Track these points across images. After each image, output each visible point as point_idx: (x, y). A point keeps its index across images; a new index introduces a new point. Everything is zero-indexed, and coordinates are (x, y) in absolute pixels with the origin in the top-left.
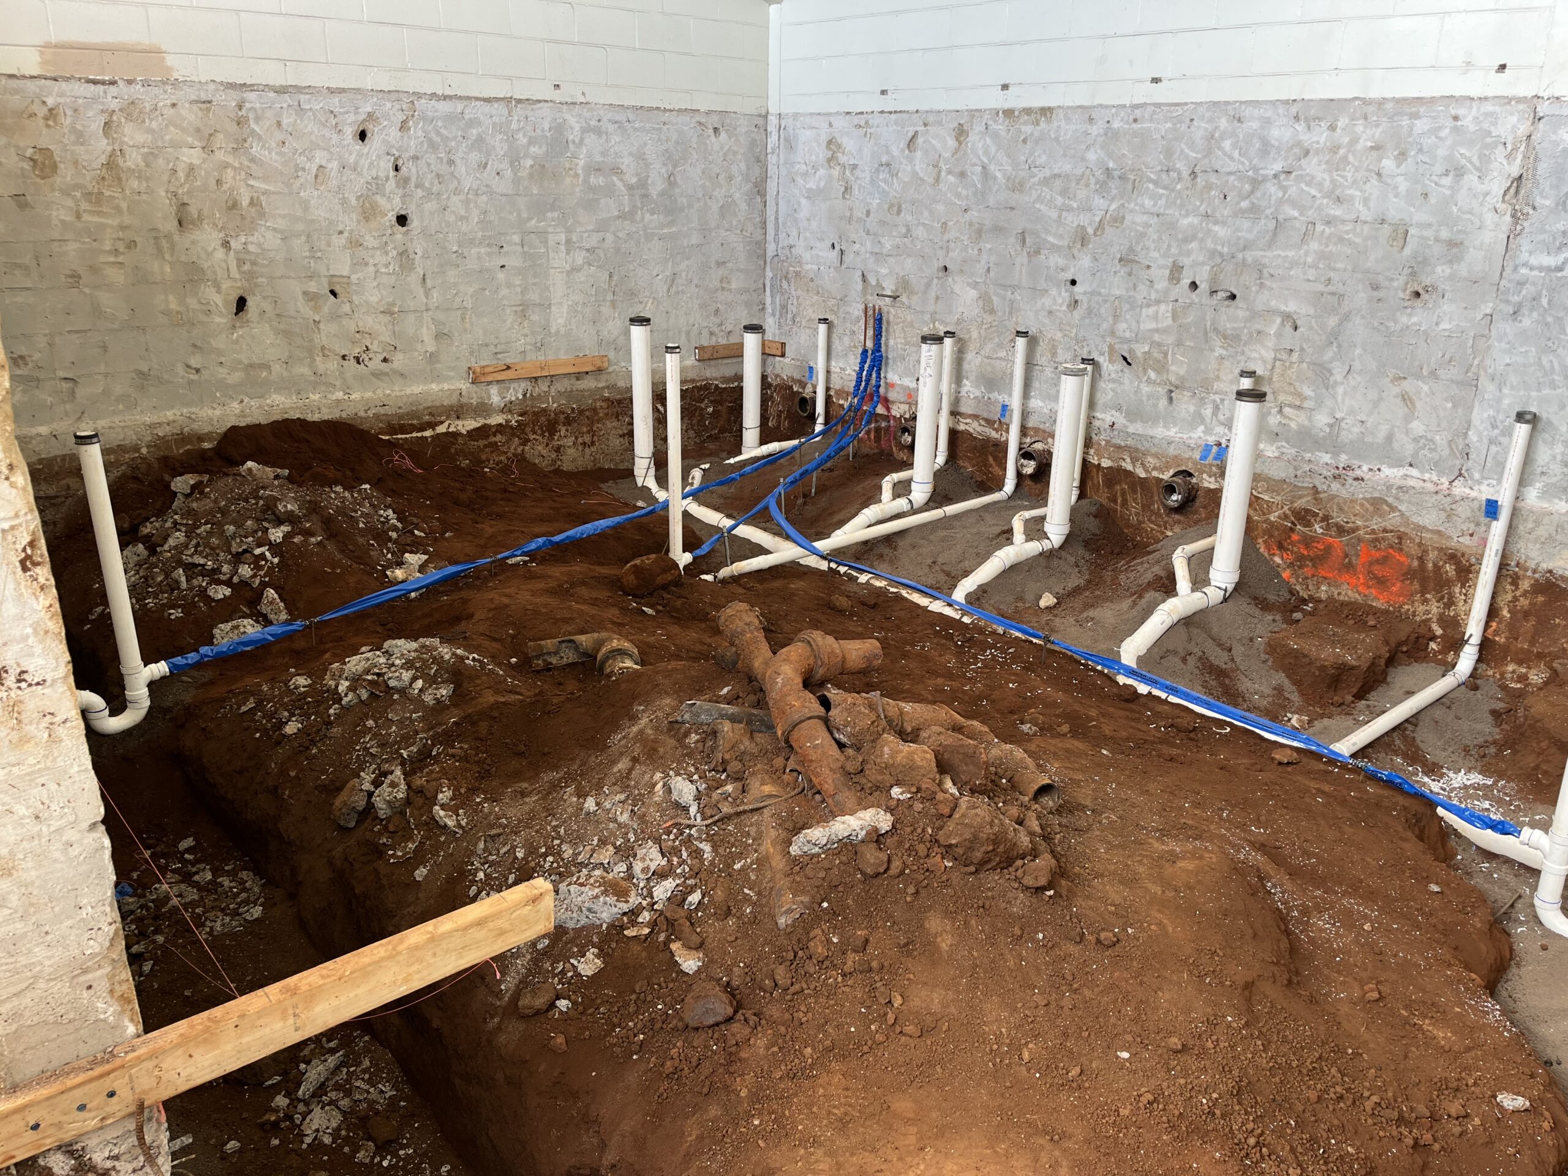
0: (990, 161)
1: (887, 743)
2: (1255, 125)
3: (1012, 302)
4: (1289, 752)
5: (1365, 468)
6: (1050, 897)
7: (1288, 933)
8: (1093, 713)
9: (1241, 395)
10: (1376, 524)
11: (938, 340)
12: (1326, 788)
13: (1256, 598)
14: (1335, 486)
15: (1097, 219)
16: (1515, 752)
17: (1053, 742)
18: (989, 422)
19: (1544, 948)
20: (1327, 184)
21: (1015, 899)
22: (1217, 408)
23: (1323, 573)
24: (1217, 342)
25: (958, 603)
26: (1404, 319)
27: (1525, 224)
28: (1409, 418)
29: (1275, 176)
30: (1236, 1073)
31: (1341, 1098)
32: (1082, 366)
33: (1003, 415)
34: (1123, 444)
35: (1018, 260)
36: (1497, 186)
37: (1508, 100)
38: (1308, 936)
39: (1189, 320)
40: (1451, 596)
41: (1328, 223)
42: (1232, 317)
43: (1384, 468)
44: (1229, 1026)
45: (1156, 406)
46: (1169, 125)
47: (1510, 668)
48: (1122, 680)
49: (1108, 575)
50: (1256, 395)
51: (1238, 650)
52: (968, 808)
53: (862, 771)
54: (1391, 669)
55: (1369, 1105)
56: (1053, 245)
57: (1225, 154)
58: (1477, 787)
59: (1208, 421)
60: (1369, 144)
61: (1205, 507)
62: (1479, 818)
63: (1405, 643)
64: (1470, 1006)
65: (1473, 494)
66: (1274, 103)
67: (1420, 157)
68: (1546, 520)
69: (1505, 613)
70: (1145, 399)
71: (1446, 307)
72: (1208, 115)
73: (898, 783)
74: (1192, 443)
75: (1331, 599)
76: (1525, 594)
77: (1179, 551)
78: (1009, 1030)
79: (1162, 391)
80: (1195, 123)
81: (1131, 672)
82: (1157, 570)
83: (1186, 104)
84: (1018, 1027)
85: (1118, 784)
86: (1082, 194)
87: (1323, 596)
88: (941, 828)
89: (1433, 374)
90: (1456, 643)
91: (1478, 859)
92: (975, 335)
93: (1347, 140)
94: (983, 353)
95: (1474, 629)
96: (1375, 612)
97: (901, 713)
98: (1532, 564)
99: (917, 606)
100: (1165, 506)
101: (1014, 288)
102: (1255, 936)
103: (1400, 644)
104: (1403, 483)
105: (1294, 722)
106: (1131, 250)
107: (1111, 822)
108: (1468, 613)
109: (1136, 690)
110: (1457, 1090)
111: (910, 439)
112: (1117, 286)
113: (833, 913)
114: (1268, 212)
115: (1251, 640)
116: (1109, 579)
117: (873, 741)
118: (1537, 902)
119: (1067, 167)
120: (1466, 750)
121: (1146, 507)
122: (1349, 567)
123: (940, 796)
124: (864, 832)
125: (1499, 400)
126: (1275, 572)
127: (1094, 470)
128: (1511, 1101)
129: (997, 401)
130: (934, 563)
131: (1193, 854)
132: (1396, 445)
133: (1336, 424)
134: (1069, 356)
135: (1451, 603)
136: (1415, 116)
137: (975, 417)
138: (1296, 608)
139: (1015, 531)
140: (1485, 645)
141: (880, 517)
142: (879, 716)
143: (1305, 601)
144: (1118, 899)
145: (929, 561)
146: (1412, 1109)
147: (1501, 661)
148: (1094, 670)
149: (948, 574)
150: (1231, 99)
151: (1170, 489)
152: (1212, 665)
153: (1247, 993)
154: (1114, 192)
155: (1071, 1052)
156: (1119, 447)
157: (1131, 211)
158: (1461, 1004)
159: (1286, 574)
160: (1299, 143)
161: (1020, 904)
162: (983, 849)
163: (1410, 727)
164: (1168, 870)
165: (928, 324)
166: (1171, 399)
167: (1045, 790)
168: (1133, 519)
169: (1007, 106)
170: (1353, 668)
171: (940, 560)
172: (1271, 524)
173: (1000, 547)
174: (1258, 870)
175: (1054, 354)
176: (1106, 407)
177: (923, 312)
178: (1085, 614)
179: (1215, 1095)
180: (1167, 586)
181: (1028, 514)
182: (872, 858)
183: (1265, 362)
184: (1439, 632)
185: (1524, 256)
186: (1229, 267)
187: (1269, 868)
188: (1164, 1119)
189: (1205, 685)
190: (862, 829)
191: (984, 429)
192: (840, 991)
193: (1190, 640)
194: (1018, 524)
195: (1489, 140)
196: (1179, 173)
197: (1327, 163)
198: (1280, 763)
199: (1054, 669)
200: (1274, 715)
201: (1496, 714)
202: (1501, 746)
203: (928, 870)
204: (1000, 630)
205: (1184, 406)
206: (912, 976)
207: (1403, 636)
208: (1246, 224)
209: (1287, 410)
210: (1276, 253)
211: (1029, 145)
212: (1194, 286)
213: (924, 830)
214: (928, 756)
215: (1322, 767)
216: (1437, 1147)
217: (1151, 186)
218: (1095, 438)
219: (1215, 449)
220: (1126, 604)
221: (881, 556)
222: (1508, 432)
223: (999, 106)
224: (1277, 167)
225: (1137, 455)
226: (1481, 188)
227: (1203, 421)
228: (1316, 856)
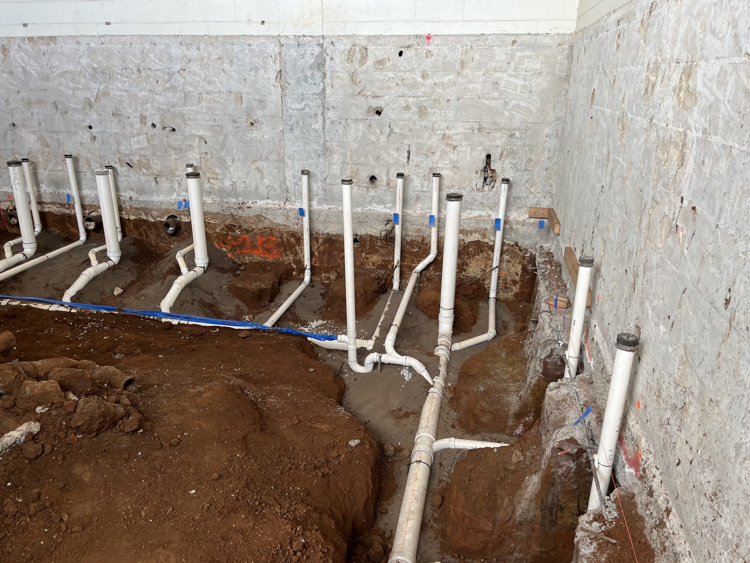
0: (26, 65)
1: (27, 385)
2: (163, 47)
3: (58, 140)
4: (245, 332)
5: (250, 202)
6: (141, 433)
7: (258, 409)
8: (152, 340)
9: (188, 175)
10: (260, 226)
11: (18, 163)
12: (263, 343)
13: (219, 269)
14: (240, 212)
15: (95, 94)
16: (331, 307)
17: (133, 359)
18: (62, 205)
19: (355, 380)
20: (203, 75)
21: (122, 440)
22: (180, 184)
23: (245, 251)
24: (172, 152)
25: (67, 303)
26: (250, 135)
27: (287, 91)
28: (262, 178)
29: (179, 72)
30: (245, 477)
31: (291, 468)
32: (106, 170)
33: (69, 200)
34: (138, 207)
35: (56, 117)
36: (273, 75)
37: (269, 37)
38: (266, 407)
39: (156, 142)
40: (296, 251)
41: (208, 93)
42: (175, 139)
43: (258, 201)
44: (239, 458)
45: (150, 186)
46: (120, 46)
47: (323, 275)
48: (164, 320)
49: (147, 272)
50: (195, 175)
51: (216, 294)
52: (84, 404)
53: (15, 405)
54: (281, 287)
55: (302, 467)
56: (74, 108)
57: (152, 60)
58: (321, 325)
59: (177, 190)
60: (216, 57)
61: (186, 231)
62: (322, 337)
63: (284, 274)
64: (333, 412)
65: (294, 207)
66: (169, 36)
67: (239, 63)
68: (322, 213)
69: (316, 254)
70: (144, 183)
71: (265, 129)
72: (138, 41)
73: (39, 404)
74: (173, 202)
75: (251, 262)
76: (321, 245)
77: (178, 254)
78: (132, 506)
79: (152, 178)
80: (133, 45)
81: (167, 315)
82: (170, 265)
83: (126, 36)
84: (135, 503)
85: (170, 369)
86: (83, 81)
87: (247, 261)
88: (71, 420)
89: (266, 158)
90: (302, 270)
91: (326, 353)
92: (41, 159)
93: (206, 55)
94: (48, 168)
95: (307, 263)
96: (269, 264)
97: (35, 367)
98: (321, 232)
99: (42, 310)
100: (167, 234)
101: (58, 132)
102: (243, 415)
103: (282, 275)
104: (266, 206)
105: (247, 319)
106: (117, 109)
107: (168, 388)
108: (303, 257)
109: (171, 323)
110: (334, 446)
111: (16, 221)
112: (114, 128)
113: (15, 486)
114: (180, 89)
115: (221, 287)
116: (148, 274)
117: (19, 387)
118: (349, 363)
119: (71, 67)
120: (315, 312)
121: (158, 236)
122: (254, 247)
123: (66, 403)
124: (24, 437)
125: (294, 167)
126: (224, 255)
127: (127, 222)
128: (353, 443)
129: (63, 193)
130: (47, 285)
131: (209, 389)
132: (260, 191)
133: (234, 184)
134: (98, 165)
135: (296, 254)
136: (232, 44)
137: (53, 203)
138: (238, 269)
139: (91, 259)
140: (312, 268)
141: (7, 266)
142: (20, 372)
143: (240, 266)
144: (176, 422)
145: (44, 285)
146: (319, 461)
147: (320, 273)
148: (149, 319)
149: (57, 289)
150: (149, 34)
151: (167, 225)
152: (205, 303)
153: (244, 441)
154: (100, 80)
155: (167, 502)
156: (137, 209)
157: (112, 89)
158: (329, 412)
159: (229, 255)
160: (185, 56)
161: (125, 442)
162: (98, 422)
163: (292, 308)
164: (199, 400)
165: (10, 156)
166: (157, 182)
167: (129, 382)
168: (153, 243)
169: (29, 35)
170: (265, 289)
171: (51, 283)
172: (218, 233)
173: (84, 269)
174: (240, 386)
175: (90, 165)
176: (125, 190)
177: (5, 150)
178: (139, 293)
179: (237, 491)
180: (177, 272)
181: (96, 250)
182: (32, 449)
183: (196, 159)
184: (295, 267)
185: (289, 105)
186: (169, 116)
187: (245, 384)
188: (216, 512)
189: (204, 313)
190: (22, 436)
191: (60, 209)
192: (30, 526)
193: (193, 294)
194: (92, 256)
195: (265, 55)
196: (132, 70)
197: (200, 65)
198: (243, 338)
199: (127, 324)
200: (238, 318)
201: (322, 295)
202: (326, 307)
203: (68, 444)
204: (95, 312)
205: (164, 184)
206: (71, 502)
207: (282, 272)
208: (171, 95)
209: (211, 181)
210: (188, 108)
211: (47, 56)
212: (154, 125)
213: (61, 424)
214: (55, 385)
215: (260, 334)
216: (331, 472)
217: (119, 76)
218: (123, 206)
219: (183, 203)
220: (158, 284)
221: (13, 288)
222: (300, 180)
223: (24, 36)
224: (178, 67)
225: (147, 211)
226: (266, 76)
227: (175, 190)
228: (264, 372)
